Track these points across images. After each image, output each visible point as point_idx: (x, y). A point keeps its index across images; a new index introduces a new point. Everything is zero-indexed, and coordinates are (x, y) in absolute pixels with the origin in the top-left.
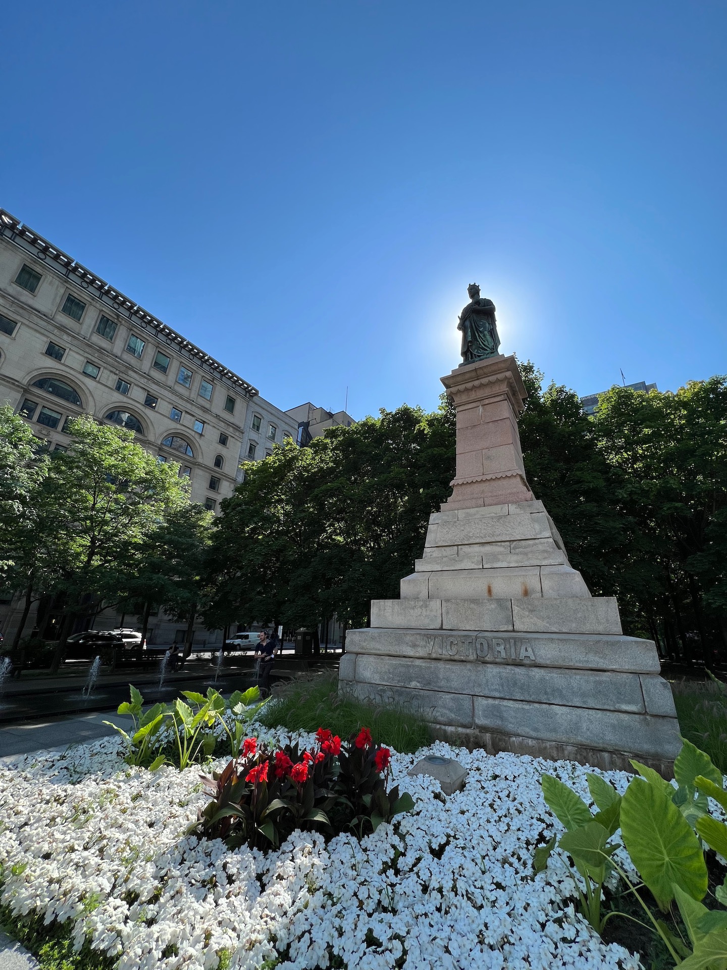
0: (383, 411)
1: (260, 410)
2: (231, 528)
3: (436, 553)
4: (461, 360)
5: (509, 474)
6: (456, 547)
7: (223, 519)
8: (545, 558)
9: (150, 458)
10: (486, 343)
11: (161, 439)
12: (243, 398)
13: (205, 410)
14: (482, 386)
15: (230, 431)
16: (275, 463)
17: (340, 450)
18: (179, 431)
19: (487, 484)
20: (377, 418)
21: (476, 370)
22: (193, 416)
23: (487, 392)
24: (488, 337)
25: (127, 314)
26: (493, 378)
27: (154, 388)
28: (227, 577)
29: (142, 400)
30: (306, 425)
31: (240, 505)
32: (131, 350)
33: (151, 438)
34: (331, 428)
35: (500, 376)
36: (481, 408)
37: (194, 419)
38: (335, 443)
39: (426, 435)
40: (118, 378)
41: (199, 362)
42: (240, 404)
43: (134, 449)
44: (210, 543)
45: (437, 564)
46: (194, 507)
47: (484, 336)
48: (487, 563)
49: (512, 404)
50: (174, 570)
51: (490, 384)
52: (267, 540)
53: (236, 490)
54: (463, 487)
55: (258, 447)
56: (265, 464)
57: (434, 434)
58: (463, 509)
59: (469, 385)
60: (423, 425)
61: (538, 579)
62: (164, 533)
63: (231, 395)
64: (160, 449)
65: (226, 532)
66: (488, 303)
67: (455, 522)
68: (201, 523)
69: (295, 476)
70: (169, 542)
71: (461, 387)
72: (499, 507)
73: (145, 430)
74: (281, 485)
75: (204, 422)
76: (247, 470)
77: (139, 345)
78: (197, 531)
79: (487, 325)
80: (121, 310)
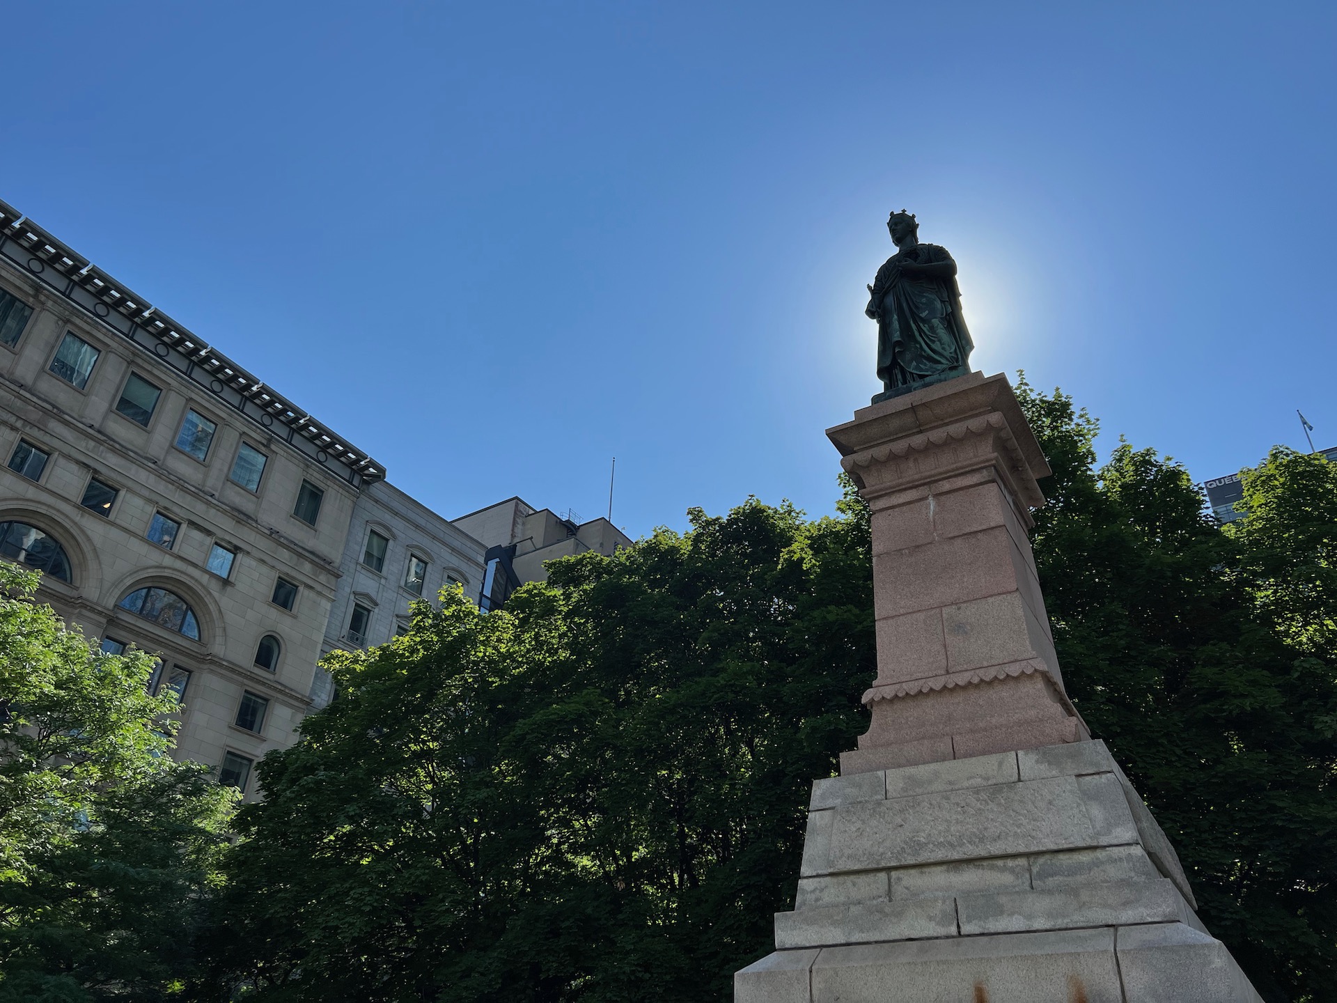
0: (696, 515)
1: (387, 518)
2: (284, 835)
3: (833, 892)
4: (879, 386)
5: (1014, 670)
6: (883, 875)
7: (264, 809)
8: (1126, 904)
9: (75, 643)
10: (937, 346)
11: (117, 593)
12: (343, 486)
13: (242, 517)
14: (930, 449)
15: (304, 571)
16: (413, 651)
17: (587, 616)
18: (167, 573)
19: (959, 698)
20: (682, 531)
21: (913, 409)
22: (208, 533)
23: (945, 461)
24: (942, 332)
25: (62, 284)
26: (956, 429)
27: (111, 466)
28: (262, 983)
29: (76, 494)
30: (506, 556)
31: (310, 769)
32: (63, 370)
33: (90, 590)
34: (565, 558)
35: (975, 424)
36: (932, 502)
37: (209, 541)
38: (575, 597)
39: (807, 572)
40: (18, 437)
41: (236, 400)
42: (334, 505)
43: (34, 620)
44: (219, 879)
45: (835, 924)
46: (182, 777)
47: (932, 329)
48: (969, 920)
49: (1012, 492)
50: (110, 965)
51: (951, 443)
52: (380, 867)
53: (306, 728)
54: (898, 706)
55: (376, 614)
56: (387, 655)
57: (828, 570)
58: (899, 766)
59: (899, 446)
60: (799, 548)
61: (1110, 965)
62: (89, 852)
63: (313, 480)
64: (112, 621)
65: (267, 847)
66: (939, 254)
67: (879, 803)
68: (200, 823)
69: (466, 687)
70: (102, 881)
71: (881, 452)
72: (993, 759)
73: (76, 572)
74: (428, 711)
75: (235, 550)
76: (337, 673)
77: (86, 358)
78: (186, 849)
79: (938, 305)
80: (48, 274)
